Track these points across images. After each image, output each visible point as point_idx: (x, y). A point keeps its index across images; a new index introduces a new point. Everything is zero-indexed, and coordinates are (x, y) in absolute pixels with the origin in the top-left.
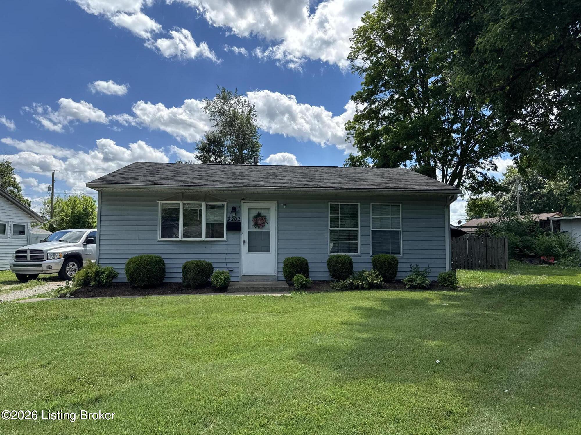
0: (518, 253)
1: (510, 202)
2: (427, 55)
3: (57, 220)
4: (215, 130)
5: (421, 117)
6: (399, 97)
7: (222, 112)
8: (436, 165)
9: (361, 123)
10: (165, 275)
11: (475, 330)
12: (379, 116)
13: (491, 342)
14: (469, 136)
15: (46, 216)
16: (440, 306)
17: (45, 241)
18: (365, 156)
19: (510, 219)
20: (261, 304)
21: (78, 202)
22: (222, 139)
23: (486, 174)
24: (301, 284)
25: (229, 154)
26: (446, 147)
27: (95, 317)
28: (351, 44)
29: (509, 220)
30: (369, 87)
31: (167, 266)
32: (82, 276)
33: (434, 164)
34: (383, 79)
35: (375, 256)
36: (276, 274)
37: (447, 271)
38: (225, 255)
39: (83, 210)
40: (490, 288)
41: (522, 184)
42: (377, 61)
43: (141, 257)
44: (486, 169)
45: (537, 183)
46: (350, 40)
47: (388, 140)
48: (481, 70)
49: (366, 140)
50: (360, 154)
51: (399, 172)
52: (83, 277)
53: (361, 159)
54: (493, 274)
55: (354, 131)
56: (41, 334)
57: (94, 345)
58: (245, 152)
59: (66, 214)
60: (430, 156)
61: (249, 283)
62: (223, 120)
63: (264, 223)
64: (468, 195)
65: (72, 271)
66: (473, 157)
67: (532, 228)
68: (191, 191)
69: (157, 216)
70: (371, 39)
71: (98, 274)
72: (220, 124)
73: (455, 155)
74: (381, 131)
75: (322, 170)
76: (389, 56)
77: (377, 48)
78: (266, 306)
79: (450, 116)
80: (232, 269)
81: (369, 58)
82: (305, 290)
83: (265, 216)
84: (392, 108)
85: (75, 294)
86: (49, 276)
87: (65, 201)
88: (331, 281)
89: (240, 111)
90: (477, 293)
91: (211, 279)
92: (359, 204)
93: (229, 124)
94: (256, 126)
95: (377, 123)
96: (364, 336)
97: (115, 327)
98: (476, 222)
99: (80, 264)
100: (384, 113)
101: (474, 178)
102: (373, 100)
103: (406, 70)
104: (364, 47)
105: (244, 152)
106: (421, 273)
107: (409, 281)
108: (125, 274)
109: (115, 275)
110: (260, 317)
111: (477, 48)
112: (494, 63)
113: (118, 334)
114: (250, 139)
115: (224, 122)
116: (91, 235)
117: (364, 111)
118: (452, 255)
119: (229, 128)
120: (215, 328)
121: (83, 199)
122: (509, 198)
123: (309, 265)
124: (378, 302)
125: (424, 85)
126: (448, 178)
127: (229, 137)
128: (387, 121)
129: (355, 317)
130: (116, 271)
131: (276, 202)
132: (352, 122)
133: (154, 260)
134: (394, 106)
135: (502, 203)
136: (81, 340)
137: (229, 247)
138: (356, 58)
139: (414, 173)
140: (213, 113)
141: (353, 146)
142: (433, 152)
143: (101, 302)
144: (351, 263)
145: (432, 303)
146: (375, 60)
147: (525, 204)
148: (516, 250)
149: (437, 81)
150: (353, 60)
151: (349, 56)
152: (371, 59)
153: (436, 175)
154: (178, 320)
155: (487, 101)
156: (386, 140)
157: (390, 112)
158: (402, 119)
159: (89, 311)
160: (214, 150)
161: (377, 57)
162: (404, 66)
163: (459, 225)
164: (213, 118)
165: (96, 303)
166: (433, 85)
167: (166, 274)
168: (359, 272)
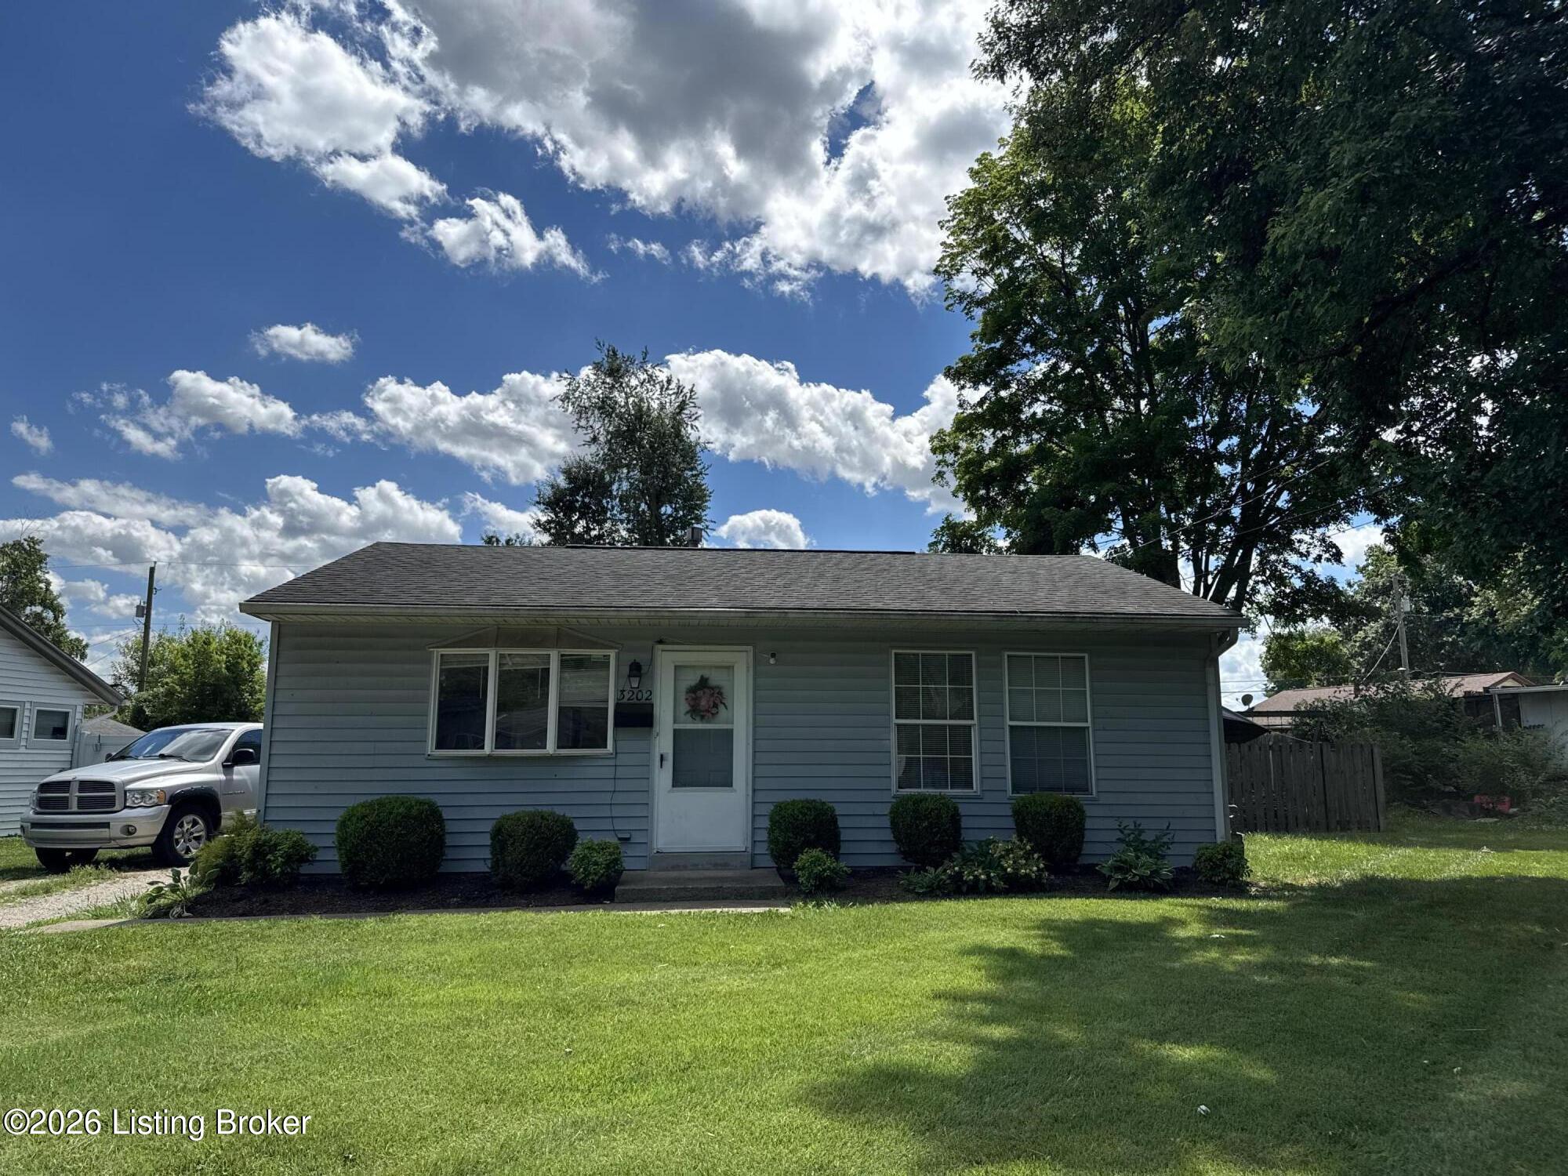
0: (1411, 785)
1: (1382, 643)
2: (1144, 262)
3: (155, 696)
4: (588, 454)
5: (1132, 420)
6: (1073, 370)
7: (605, 407)
8: (1176, 546)
9: (973, 436)
10: (443, 854)
11: (1303, 1012)
12: (1020, 419)
13: (1347, 1049)
14: (1261, 470)
15: (125, 683)
16: (1203, 943)
17: (122, 756)
18: (985, 522)
19: (1386, 692)
20: (707, 938)
21: (214, 646)
22: (607, 478)
23: (1312, 571)
24: (818, 877)
25: (625, 515)
26: (1203, 499)
27: (247, 978)
28: (943, 235)
29: (1382, 694)
30: (993, 345)
31: (450, 827)
32: (217, 857)
33: (1170, 543)
34: (1028, 324)
35: (1022, 798)
36: (749, 850)
37: (1219, 841)
38: (609, 795)
39: (227, 668)
40: (1338, 889)
41: (1412, 595)
42: (1012, 279)
43: (381, 804)
44: (1311, 559)
45: (1451, 593)
46: (941, 225)
47: (1046, 479)
48: (1287, 304)
49: (988, 480)
50: (971, 517)
51: (1078, 567)
52: (220, 861)
53: (977, 530)
54: (1346, 846)
55: (956, 455)
56: (99, 1027)
57: (242, 1060)
58: (666, 510)
59: (180, 679)
60: (1159, 522)
61: (674, 874)
62: (611, 429)
63: (715, 706)
64: (1266, 626)
65: (190, 840)
66: (1275, 525)
67: (1446, 716)
68: (523, 621)
69: (428, 688)
70: (995, 221)
71: (260, 850)
72: (602, 439)
73: (1227, 519)
74: (1026, 456)
75: (871, 560)
76: (1045, 266)
77: (1011, 246)
78: (723, 945)
79: (1206, 417)
80: (627, 836)
81: (992, 270)
82: (830, 897)
83: (718, 687)
84: (1054, 398)
85: (196, 908)
86: (126, 852)
87: (181, 642)
88: (903, 868)
89: (655, 405)
90: (1305, 904)
91: (570, 864)
92: (973, 653)
93: (624, 439)
94: (698, 444)
95: (1016, 436)
96: (998, 1032)
97: (303, 1006)
98: (1291, 699)
99: (213, 824)
100: (1032, 411)
101: (1281, 580)
102: (1003, 377)
103: (1088, 301)
104: (978, 243)
105: (663, 510)
106: (1147, 845)
107: (1118, 869)
108: (335, 851)
109: (308, 854)
110: (703, 979)
111: (1274, 249)
112: (1319, 286)
113: (310, 1026)
114: (680, 476)
115: (611, 433)
116: (247, 739)
117: (981, 406)
118: (1232, 793)
119: (625, 449)
120: (580, 1010)
121: (227, 638)
122: (1377, 632)
123: (841, 823)
124: (1032, 932)
125: (1139, 338)
126: (1210, 580)
127: (625, 471)
128: (1042, 430)
129: (972, 978)
130: (311, 841)
131: (750, 648)
132: (949, 435)
133: (414, 812)
134: (1060, 393)
135: (1360, 647)
136: (209, 1045)
137: (621, 772)
138: (958, 271)
139: (1118, 569)
140: (582, 411)
141: (955, 494)
142: (1169, 512)
143: (267, 932)
144: (955, 818)
145: (1181, 933)
146: (1006, 277)
147: (1421, 650)
148: (1405, 779)
149: (1170, 328)
150: (950, 277)
151: (938, 266)
152: (997, 272)
153: (1177, 573)
154: (477, 987)
155: (1305, 382)
156: (1040, 479)
157: (1048, 407)
158: (1083, 426)
159: (234, 959)
160: (586, 506)
161: (1012, 268)
162: (1083, 289)
163: (1244, 708)
164: (583, 423)
165: (252, 935)
166: (1161, 338)
167: (447, 851)
168: (980, 843)
